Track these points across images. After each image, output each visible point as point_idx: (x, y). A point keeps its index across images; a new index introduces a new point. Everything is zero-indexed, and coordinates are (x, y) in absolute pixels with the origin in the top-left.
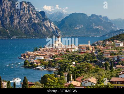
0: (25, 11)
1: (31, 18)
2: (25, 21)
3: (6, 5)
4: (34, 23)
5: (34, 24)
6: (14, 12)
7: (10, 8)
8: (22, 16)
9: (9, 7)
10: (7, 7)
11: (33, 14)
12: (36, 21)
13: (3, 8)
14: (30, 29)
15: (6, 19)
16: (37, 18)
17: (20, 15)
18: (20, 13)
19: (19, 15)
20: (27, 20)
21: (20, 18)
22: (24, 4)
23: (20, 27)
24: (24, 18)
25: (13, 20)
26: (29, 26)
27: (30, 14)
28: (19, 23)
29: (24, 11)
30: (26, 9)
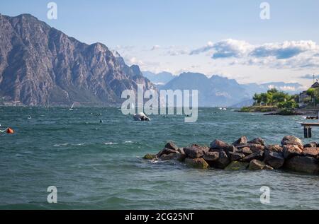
0: (101, 60)
1: (111, 71)
2: (100, 76)
3: (66, 48)
4: (116, 80)
5: (116, 82)
6: (80, 60)
7: (75, 54)
8: (94, 67)
9: (72, 51)
10: (69, 52)
11: (115, 65)
12: (119, 77)
13: (60, 52)
14: (108, 89)
15: (65, 71)
16: (121, 72)
17: (92, 65)
18: (91, 62)
19: (90, 65)
20: (104, 74)
21: (91, 71)
22: (100, 47)
23: (89, 86)
24: (99, 72)
25: (78, 73)
26: (107, 86)
27: (109, 66)
28: (88, 79)
29: (98, 60)
30: (102, 56)
